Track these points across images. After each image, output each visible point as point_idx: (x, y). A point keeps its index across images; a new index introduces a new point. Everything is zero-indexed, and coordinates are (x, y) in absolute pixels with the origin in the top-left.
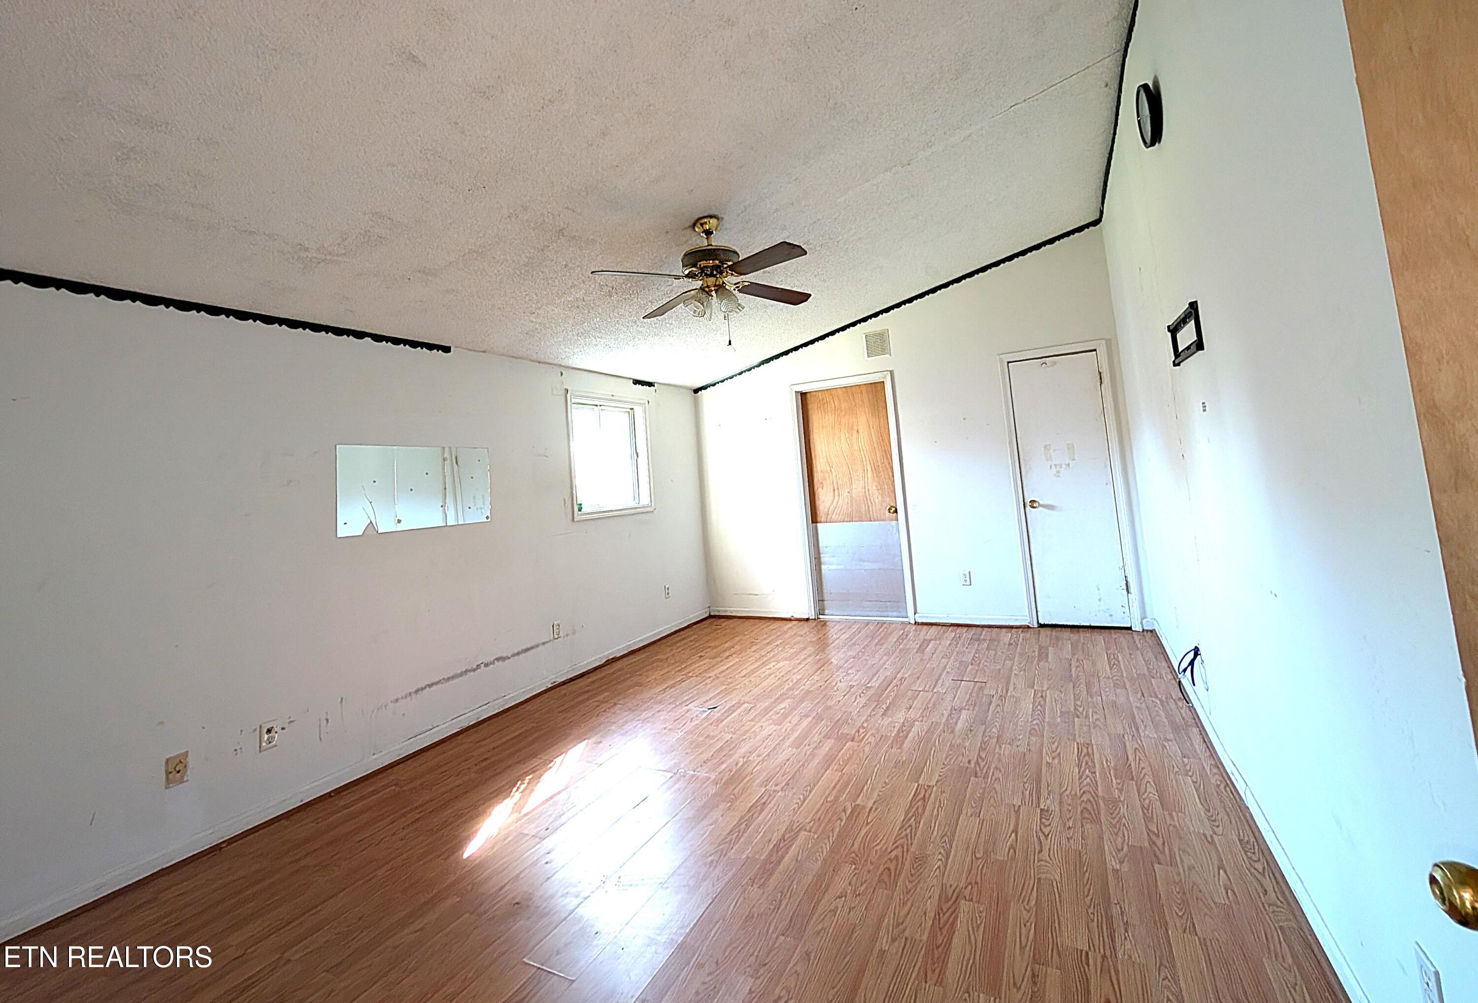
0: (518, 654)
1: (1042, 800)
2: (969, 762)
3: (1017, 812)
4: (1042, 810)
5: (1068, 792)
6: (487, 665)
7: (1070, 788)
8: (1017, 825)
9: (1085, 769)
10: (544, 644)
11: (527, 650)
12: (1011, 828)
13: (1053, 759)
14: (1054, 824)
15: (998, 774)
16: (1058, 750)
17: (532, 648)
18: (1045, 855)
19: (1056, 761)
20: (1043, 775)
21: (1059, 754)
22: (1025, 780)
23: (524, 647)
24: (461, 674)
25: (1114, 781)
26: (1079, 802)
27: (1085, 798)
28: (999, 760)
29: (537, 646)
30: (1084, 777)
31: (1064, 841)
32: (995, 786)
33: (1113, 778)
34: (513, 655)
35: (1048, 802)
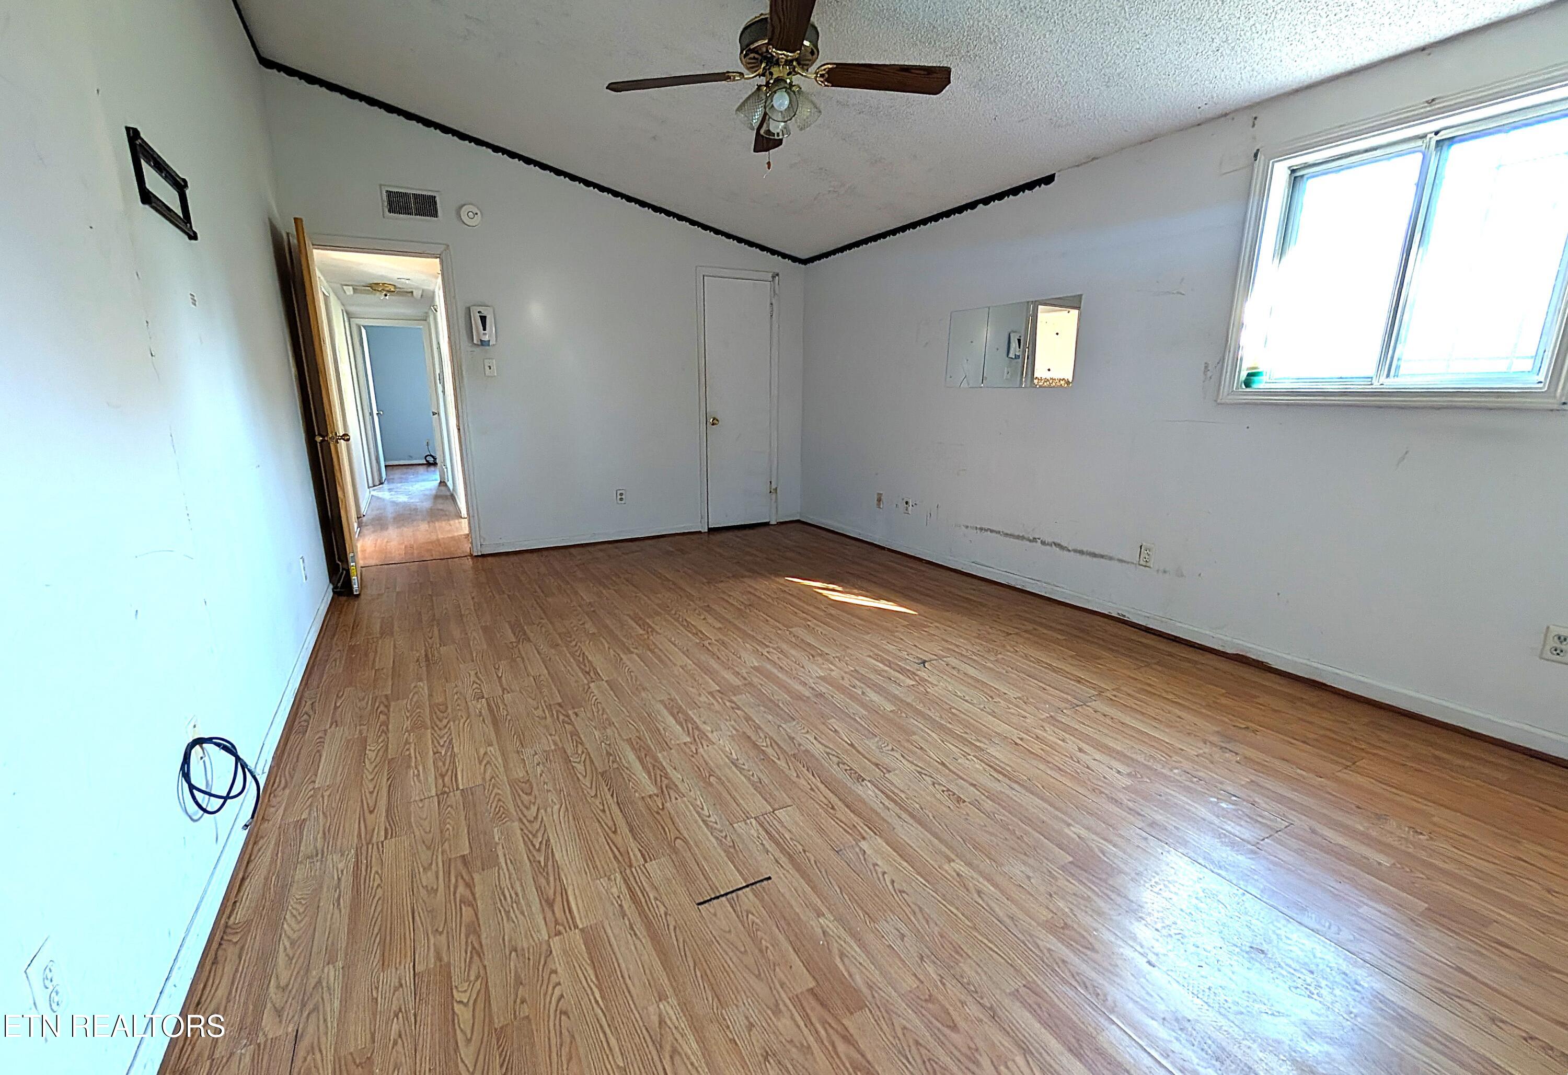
0: (1081, 552)
1: (485, 705)
2: (576, 714)
3: (503, 690)
4: (483, 697)
5: (462, 721)
6: (1043, 543)
7: (461, 725)
8: (500, 681)
9: (446, 754)
10: (1121, 561)
11: (1094, 555)
12: (503, 678)
13: (486, 753)
14: (470, 691)
15: (539, 712)
16: (482, 768)
17: (1102, 556)
18: (472, 673)
19: (482, 751)
20: (492, 729)
21: (480, 763)
22: (509, 717)
23: (1092, 550)
24: (1018, 537)
25: (412, 751)
26: (450, 716)
27: (445, 721)
28: (546, 727)
29: (1111, 558)
30: (447, 744)
31: (460, 684)
32: (535, 703)
33: (413, 755)
34: (1075, 551)
35: (479, 706)
